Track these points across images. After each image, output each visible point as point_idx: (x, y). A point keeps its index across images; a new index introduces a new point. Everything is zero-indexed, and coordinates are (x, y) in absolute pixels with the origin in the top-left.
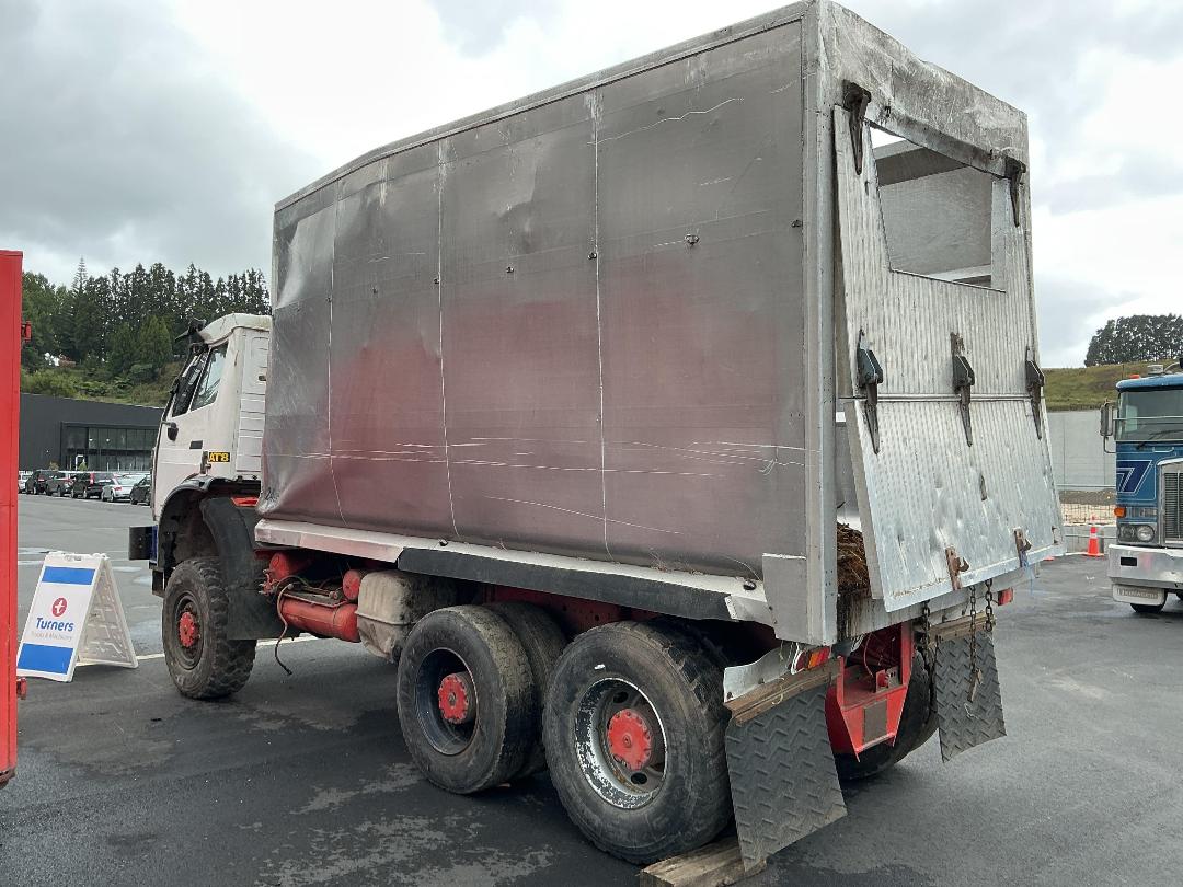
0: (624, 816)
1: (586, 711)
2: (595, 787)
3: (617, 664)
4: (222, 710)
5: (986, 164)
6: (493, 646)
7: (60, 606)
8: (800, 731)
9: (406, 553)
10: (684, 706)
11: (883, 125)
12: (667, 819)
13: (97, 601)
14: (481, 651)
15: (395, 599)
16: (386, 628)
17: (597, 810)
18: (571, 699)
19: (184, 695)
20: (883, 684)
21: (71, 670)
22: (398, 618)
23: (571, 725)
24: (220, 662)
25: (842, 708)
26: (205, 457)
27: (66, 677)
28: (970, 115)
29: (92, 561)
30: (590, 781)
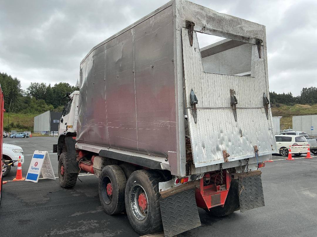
0: (140, 222)
1: (134, 194)
2: (134, 214)
3: (139, 181)
4: (68, 191)
5: (248, 41)
6: (116, 176)
7: (36, 164)
8: (186, 201)
9: (101, 151)
10: (151, 193)
11: (203, 32)
12: (147, 224)
13: (45, 163)
14: (114, 177)
15: (100, 163)
16: (98, 171)
17: (134, 220)
18: (130, 190)
19: (62, 187)
20: (219, 189)
21: (37, 180)
22: (101, 168)
23: (130, 197)
24: (68, 179)
25: (202, 195)
26: (67, 127)
27: (36, 182)
28: (240, 27)
29: (44, 153)
30: (134, 213)
